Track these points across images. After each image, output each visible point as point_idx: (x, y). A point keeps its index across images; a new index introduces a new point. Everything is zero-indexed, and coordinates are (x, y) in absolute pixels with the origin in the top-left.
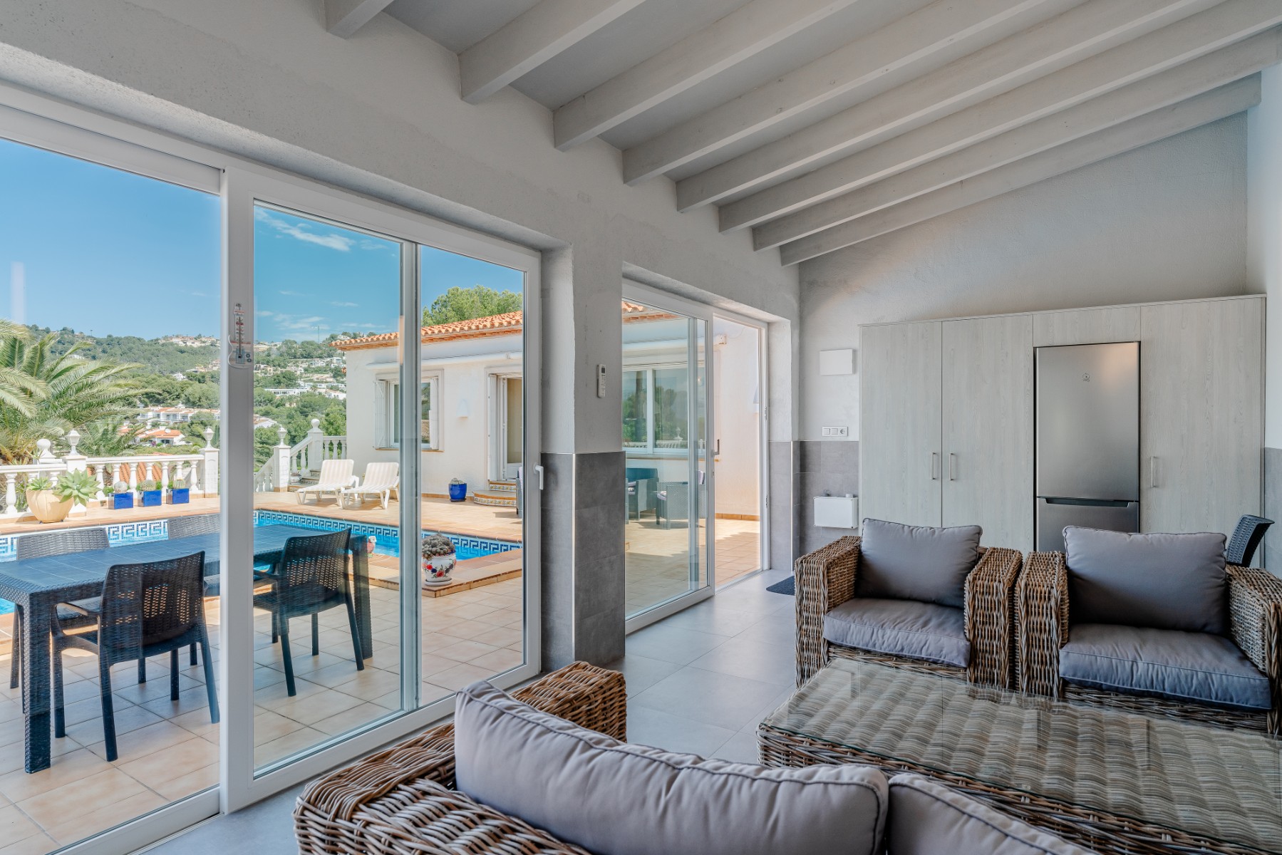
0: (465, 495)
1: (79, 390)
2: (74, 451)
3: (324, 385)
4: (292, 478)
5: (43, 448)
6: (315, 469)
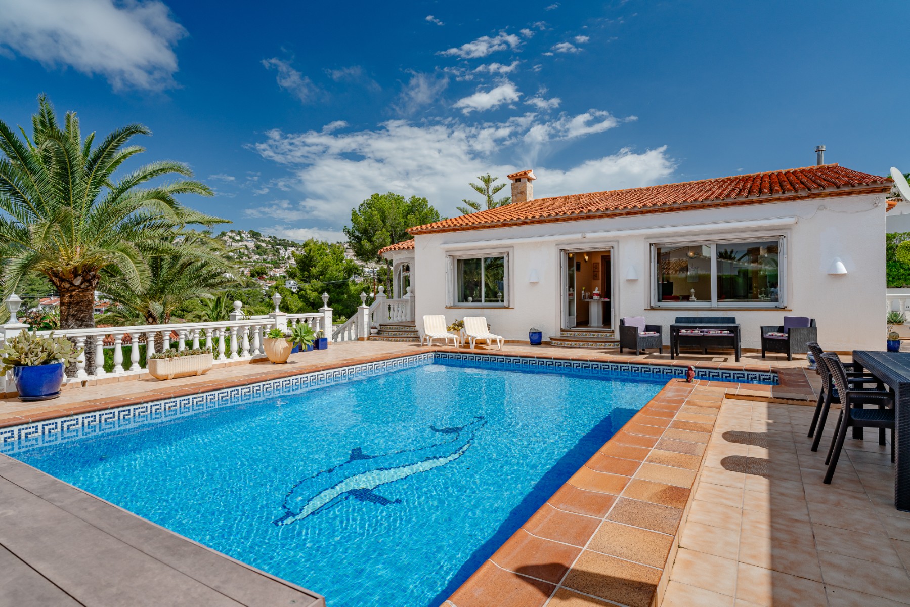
0: (541, 341)
2: (277, 310)
4: (372, 330)
5: (237, 307)
6: (382, 323)
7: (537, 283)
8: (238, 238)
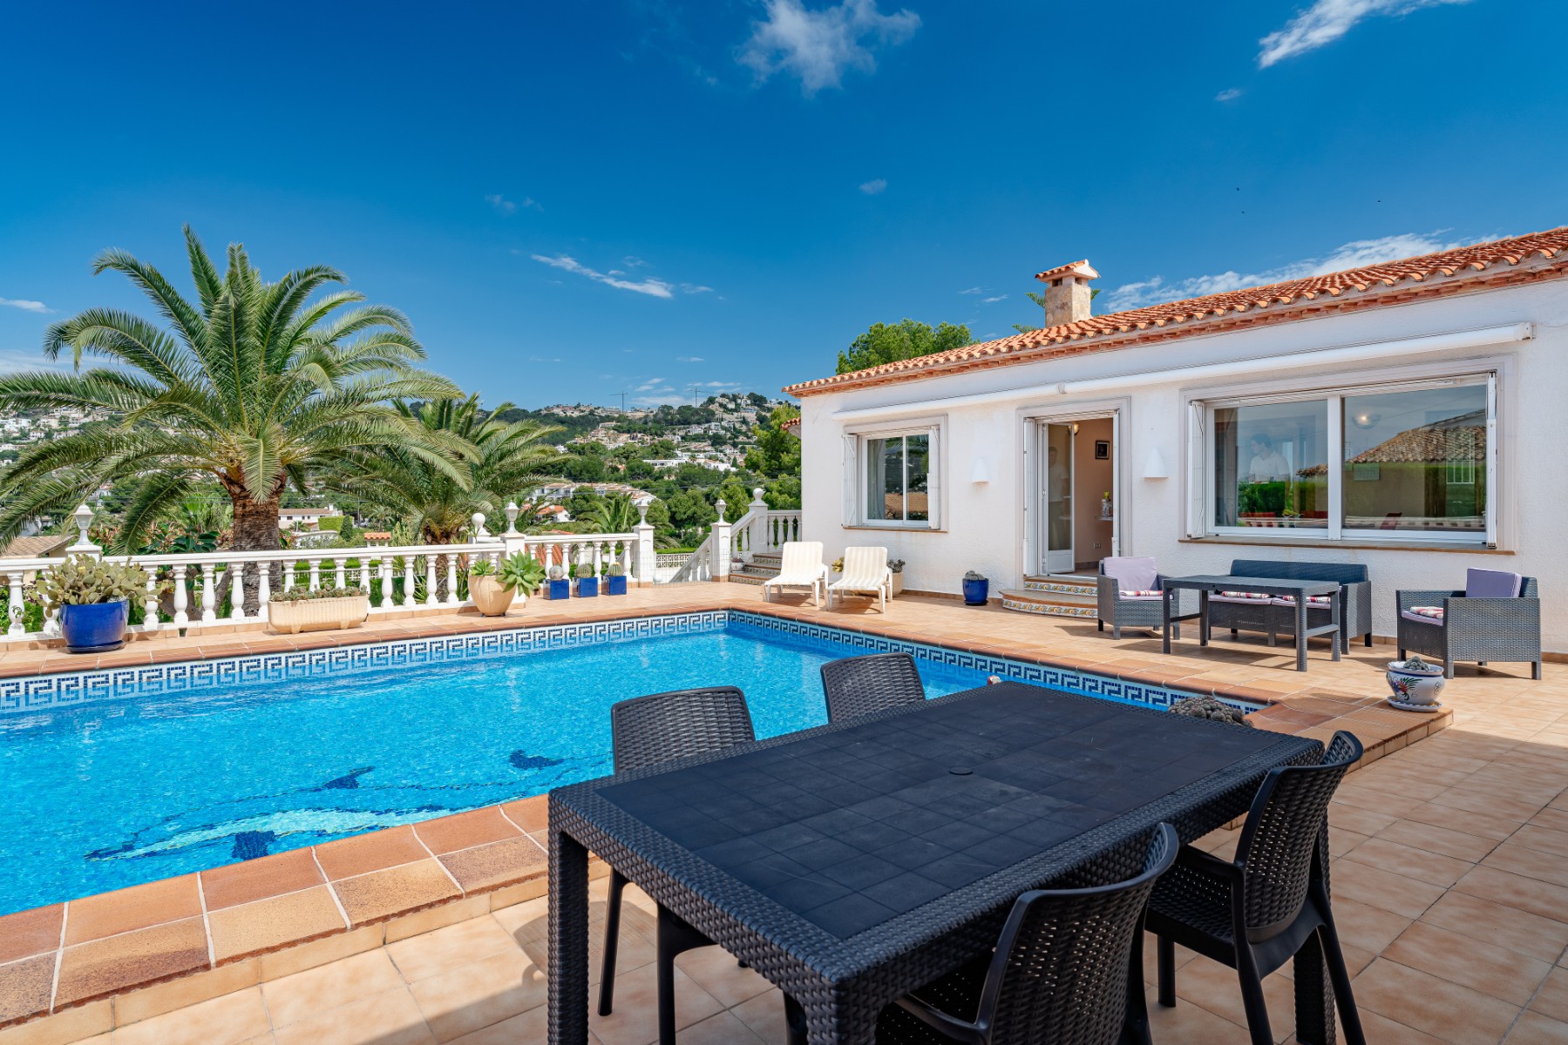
0: (986, 596)
1: (501, 459)
2: (512, 528)
3: (702, 455)
4: (734, 564)
5: (478, 524)
6: (758, 553)
7: (985, 483)
8: (732, 406)
